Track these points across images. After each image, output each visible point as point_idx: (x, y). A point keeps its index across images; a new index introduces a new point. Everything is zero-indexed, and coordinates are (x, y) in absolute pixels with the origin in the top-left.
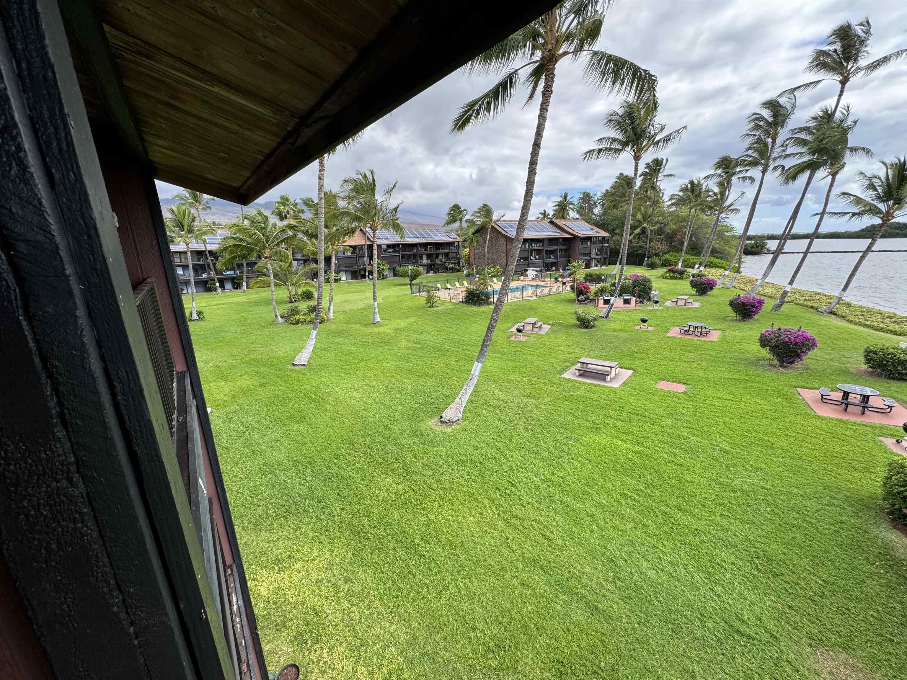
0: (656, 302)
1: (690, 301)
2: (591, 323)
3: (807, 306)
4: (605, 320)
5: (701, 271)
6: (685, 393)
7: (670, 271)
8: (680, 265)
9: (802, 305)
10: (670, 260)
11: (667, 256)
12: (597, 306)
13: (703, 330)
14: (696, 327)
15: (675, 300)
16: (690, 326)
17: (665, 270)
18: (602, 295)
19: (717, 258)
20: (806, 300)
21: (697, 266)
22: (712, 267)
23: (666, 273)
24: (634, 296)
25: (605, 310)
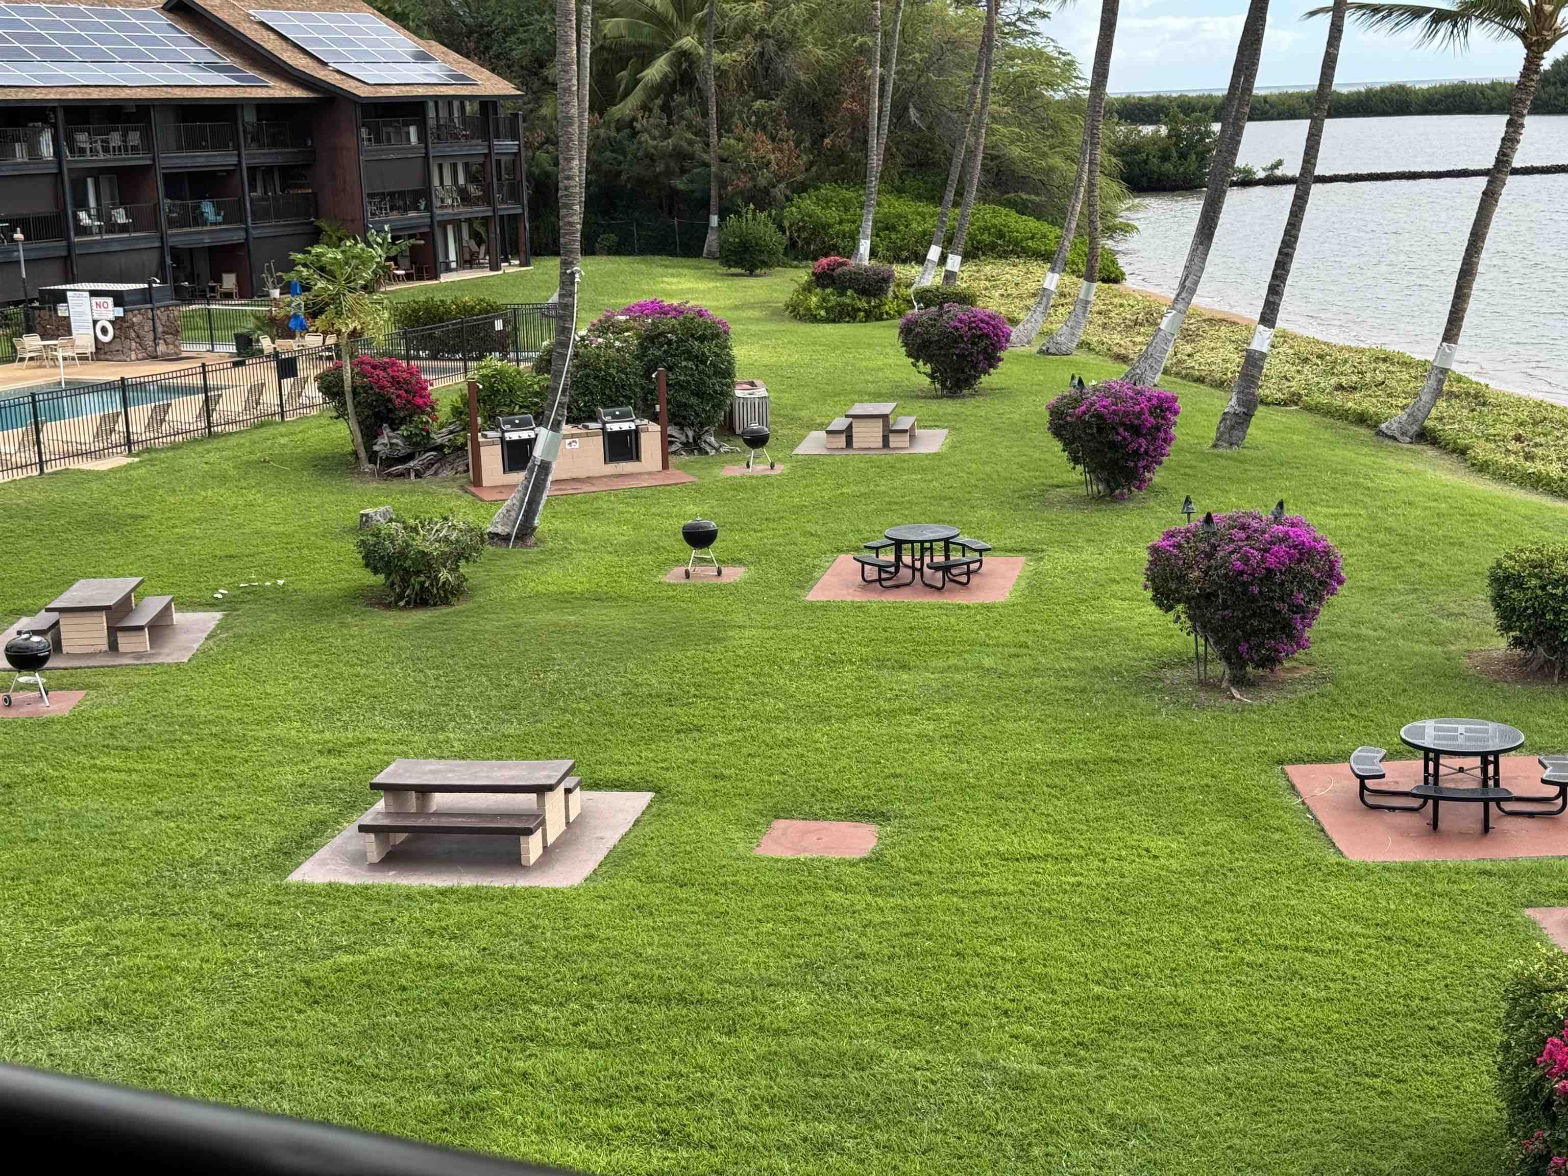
0: (757, 441)
1: (905, 423)
2: (444, 575)
3: (1343, 415)
4: (515, 555)
5: (950, 276)
6: (875, 860)
7: (822, 279)
8: (865, 246)
9: (1328, 412)
10: (826, 227)
11: (807, 204)
12: (477, 481)
13: (955, 556)
14: (926, 547)
15: (840, 423)
16: (898, 544)
17: (802, 275)
18: (492, 421)
19: (1023, 209)
20: (1340, 387)
21: (934, 252)
22: (1004, 255)
23: (807, 289)
24: (655, 418)
25: (513, 499)
